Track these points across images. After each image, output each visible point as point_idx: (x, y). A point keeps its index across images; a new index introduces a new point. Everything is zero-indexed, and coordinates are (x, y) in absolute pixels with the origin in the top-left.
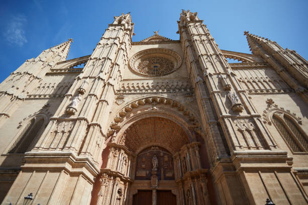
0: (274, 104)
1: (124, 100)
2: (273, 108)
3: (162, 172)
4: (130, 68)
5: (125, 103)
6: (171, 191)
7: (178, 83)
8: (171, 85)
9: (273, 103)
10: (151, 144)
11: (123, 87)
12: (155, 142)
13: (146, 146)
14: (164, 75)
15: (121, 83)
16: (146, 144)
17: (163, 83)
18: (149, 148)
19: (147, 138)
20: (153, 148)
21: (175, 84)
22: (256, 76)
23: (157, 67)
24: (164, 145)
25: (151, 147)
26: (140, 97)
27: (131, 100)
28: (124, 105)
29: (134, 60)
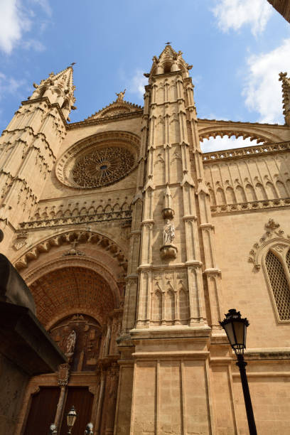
0: (277, 230)
1: (26, 241)
2: (274, 236)
3: (82, 358)
4: (55, 177)
5: (27, 246)
6: (87, 388)
7: (126, 198)
8: (114, 203)
9: (278, 226)
10: (71, 312)
11: (37, 214)
12: (79, 307)
13: (63, 315)
14: (108, 185)
15: (35, 207)
16: (64, 312)
17: (102, 201)
18: (69, 318)
19: (67, 301)
20: (75, 317)
21: (122, 201)
22: (267, 174)
23: (106, 166)
24: (92, 313)
25: (72, 316)
26: (52, 233)
27: (37, 239)
28: (24, 250)
29: (66, 160)
